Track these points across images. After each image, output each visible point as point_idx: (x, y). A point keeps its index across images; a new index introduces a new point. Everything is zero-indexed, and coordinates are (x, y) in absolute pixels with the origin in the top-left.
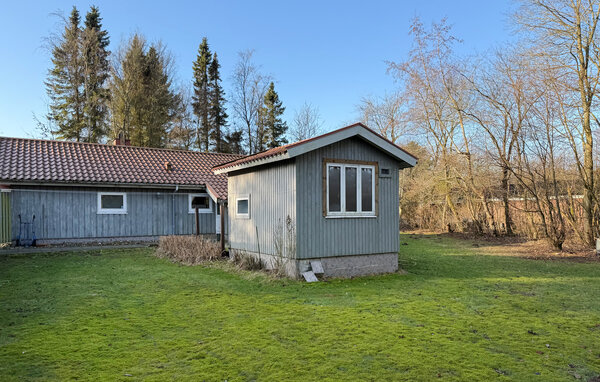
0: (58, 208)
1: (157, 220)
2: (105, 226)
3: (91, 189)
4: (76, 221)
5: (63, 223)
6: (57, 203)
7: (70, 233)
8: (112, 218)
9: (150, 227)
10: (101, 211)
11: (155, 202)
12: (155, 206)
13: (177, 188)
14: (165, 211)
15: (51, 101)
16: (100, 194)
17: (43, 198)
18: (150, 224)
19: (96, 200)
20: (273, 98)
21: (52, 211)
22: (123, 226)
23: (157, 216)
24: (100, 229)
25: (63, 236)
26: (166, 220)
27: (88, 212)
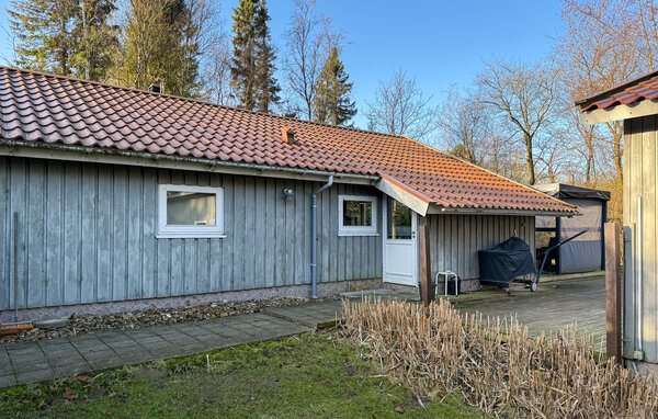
0: (60, 222)
1: (284, 252)
2: (176, 269)
3: (143, 172)
4: (104, 257)
5: (70, 265)
6: (54, 209)
7: (87, 287)
8: (191, 249)
9: (269, 267)
10: (166, 230)
11: (280, 208)
12: (280, 221)
13: (331, 181)
14: (299, 230)
15: (19, 41)
16: (164, 190)
17: (16, 195)
18: (270, 261)
19: (156, 204)
20: (337, 69)
21: (42, 232)
22: (215, 267)
23: (284, 243)
24: (163, 276)
25: (70, 298)
26: (299, 249)
27: (135, 235)
